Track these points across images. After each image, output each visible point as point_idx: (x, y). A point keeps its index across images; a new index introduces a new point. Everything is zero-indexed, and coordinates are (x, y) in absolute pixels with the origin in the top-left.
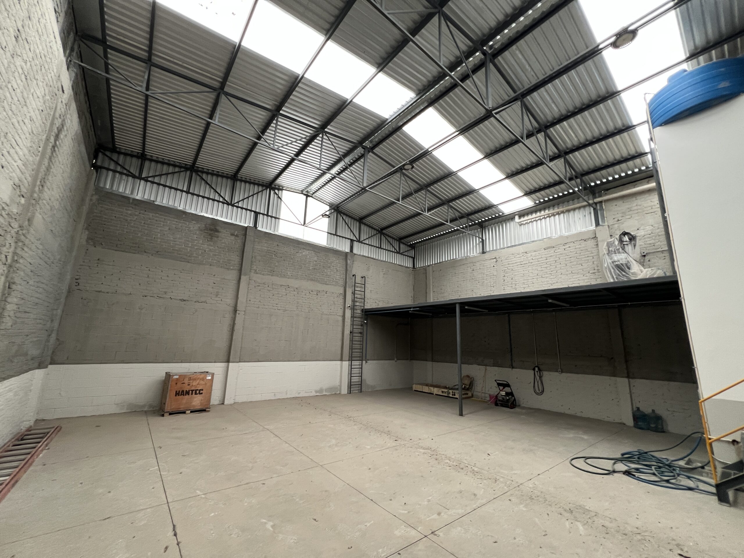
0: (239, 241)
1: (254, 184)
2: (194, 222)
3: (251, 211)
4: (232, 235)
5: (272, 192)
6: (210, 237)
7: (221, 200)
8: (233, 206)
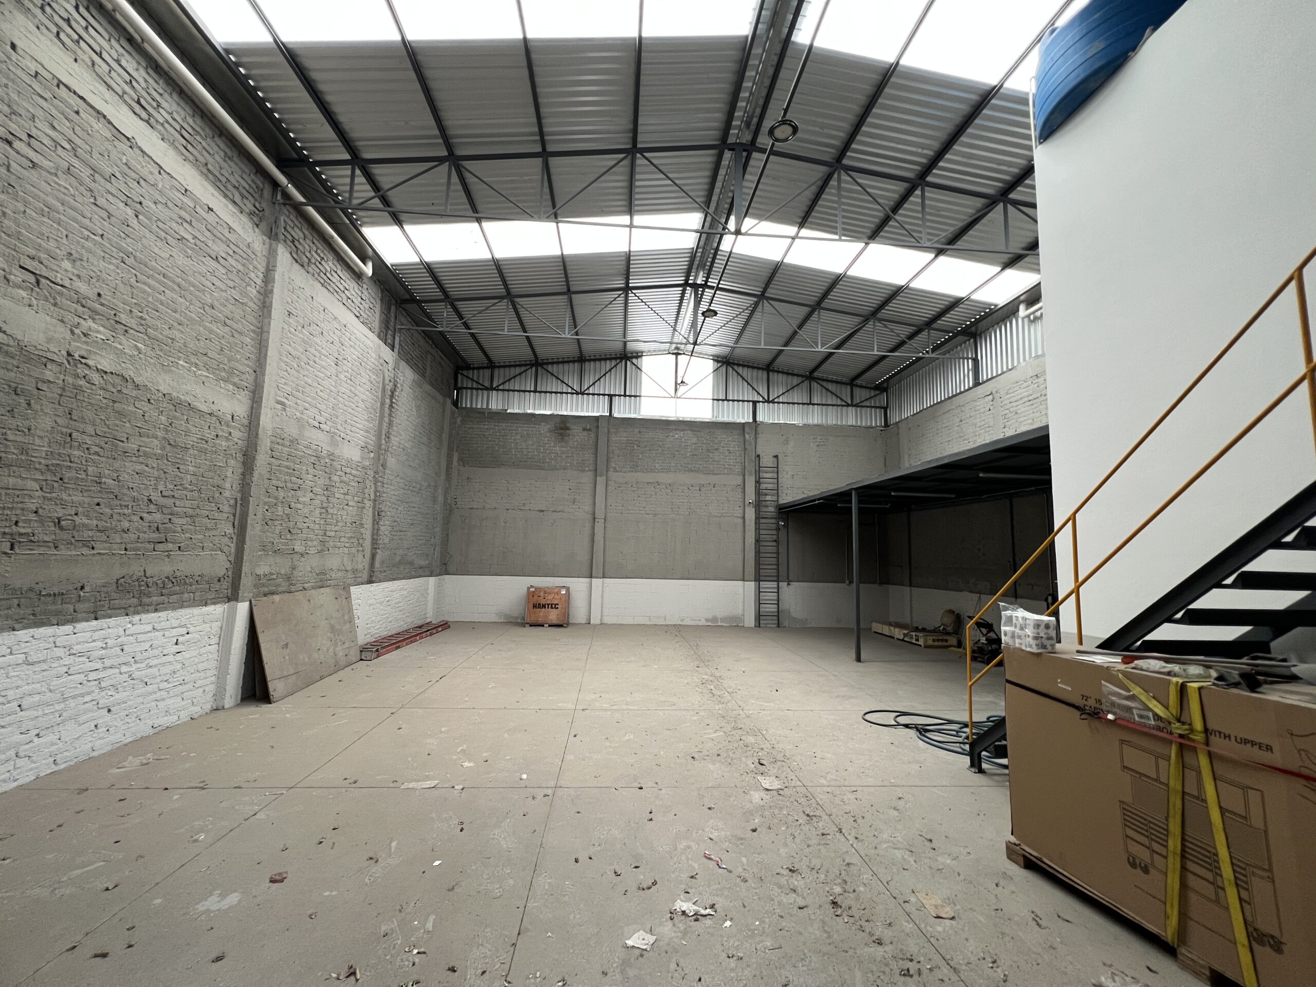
0: (592, 436)
1: (605, 359)
2: (543, 424)
3: (604, 395)
4: (584, 429)
5: (628, 363)
6: (560, 437)
7: (570, 390)
8: (583, 394)
